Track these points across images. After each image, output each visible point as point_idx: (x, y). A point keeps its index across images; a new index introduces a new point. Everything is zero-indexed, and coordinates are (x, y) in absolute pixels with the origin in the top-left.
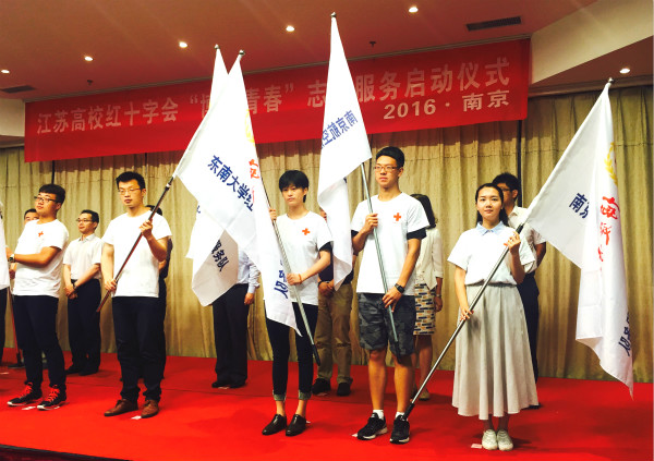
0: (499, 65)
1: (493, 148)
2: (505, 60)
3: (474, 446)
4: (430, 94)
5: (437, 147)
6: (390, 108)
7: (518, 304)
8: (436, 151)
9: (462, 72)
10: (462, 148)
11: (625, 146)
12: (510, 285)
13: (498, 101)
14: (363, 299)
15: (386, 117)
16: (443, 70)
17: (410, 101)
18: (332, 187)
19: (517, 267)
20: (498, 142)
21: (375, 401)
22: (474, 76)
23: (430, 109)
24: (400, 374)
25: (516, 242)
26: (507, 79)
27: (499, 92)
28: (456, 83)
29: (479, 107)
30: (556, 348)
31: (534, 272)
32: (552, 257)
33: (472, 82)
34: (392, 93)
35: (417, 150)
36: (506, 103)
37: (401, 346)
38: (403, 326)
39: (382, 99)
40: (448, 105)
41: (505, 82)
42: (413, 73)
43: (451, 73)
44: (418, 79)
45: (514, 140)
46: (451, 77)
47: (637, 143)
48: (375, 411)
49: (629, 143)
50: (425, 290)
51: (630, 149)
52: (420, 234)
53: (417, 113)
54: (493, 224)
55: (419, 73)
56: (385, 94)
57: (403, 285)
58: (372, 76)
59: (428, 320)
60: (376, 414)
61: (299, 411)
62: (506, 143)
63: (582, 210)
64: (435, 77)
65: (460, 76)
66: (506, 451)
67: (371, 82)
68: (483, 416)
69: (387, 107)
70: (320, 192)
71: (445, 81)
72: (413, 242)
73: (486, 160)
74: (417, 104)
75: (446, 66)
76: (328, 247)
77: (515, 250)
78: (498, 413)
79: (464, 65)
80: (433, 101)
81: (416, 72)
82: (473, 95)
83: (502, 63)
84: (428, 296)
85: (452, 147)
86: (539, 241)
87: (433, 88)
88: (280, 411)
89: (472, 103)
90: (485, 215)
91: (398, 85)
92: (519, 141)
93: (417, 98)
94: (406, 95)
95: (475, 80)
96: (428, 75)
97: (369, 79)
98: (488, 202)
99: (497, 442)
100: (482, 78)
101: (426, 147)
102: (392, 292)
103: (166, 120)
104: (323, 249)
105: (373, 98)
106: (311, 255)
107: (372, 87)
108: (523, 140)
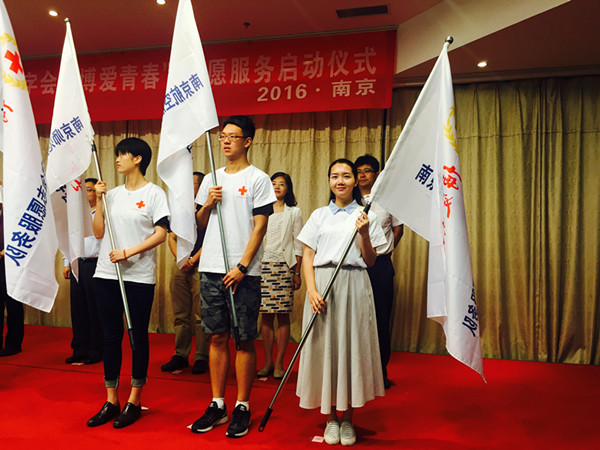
0: (367, 54)
1: (360, 134)
2: (372, 49)
3: (316, 439)
4: (302, 79)
5: (308, 132)
6: (264, 91)
7: (367, 287)
8: (307, 135)
9: (332, 59)
10: (331, 133)
11: (480, 138)
12: (360, 268)
13: (366, 89)
14: (205, 279)
15: (259, 99)
16: (315, 56)
17: (283, 85)
18: (173, 156)
19: (367, 250)
20: (365, 129)
21: (215, 390)
22: (343, 63)
23: (301, 94)
24: (241, 359)
25: (365, 222)
26: (374, 69)
27: (366, 80)
28: (327, 70)
29: (348, 94)
30: (410, 325)
31: (390, 253)
32: (410, 240)
33: (341, 69)
34: (266, 77)
35: (290, 133)
36: (373, 92)
37: (241, 331)
38: (244, 309)
39: (257, 81)
40: (318, 90)
41: (373, 71)
42: (287, 58)
43: (322, 59)
44: (291, 64)
45: (380, 128)
46: (322, 64)
47: (490, 135)
48: (214, 400)
49: (483, 135)
50: (284, 268)
51: (483, 140)
52: (266, 211)
53: (289, 97)
54: (346, 202)
55: (291, 58)
56: (259, 77)
57: (245, 265)
58: (247, 59)
59: (286, 299)
60: (215, 403)
61: (131, 399)
62: (372, 130)
63: (428, 182)
64: (307, 63)
65: (331, 63)
66: (347, 446)
67: (246, 65)
68: (325, 410)
69: (260, 90)
70: (159, 161)
71: (317, 66)
72: (259, 218)
73: (354, 146)
74: (289, 88)
75: (318, 53)
76: (165, 222)
77: (364, 230)
78: (341, 407)
79: (334, 53)
80: (305, 86)
81: (289, 56)
82: (342, 82)
83: (369, 52)
84: (287, 275)
85: (322, 133)
86: (396, 224)
87: (305, 73)
88: (111, 399)
89: (341, 89)
90: (338, 193)
91: (272, 69)
92: (384, 129)
93: (290, 82)
94: (279, 79)
95: (344, 68)
96: (301, 60)
97: (244, 62)
98: (340, 180)
99: (339, 436)
100: (350, 66)
101: (298, 131)
102: (234, 273)
103: (44, 92)
104: (158, 223)
105: (248, 80)
106: (145, 230)
107: (247, 70)
108: (388, 127)
